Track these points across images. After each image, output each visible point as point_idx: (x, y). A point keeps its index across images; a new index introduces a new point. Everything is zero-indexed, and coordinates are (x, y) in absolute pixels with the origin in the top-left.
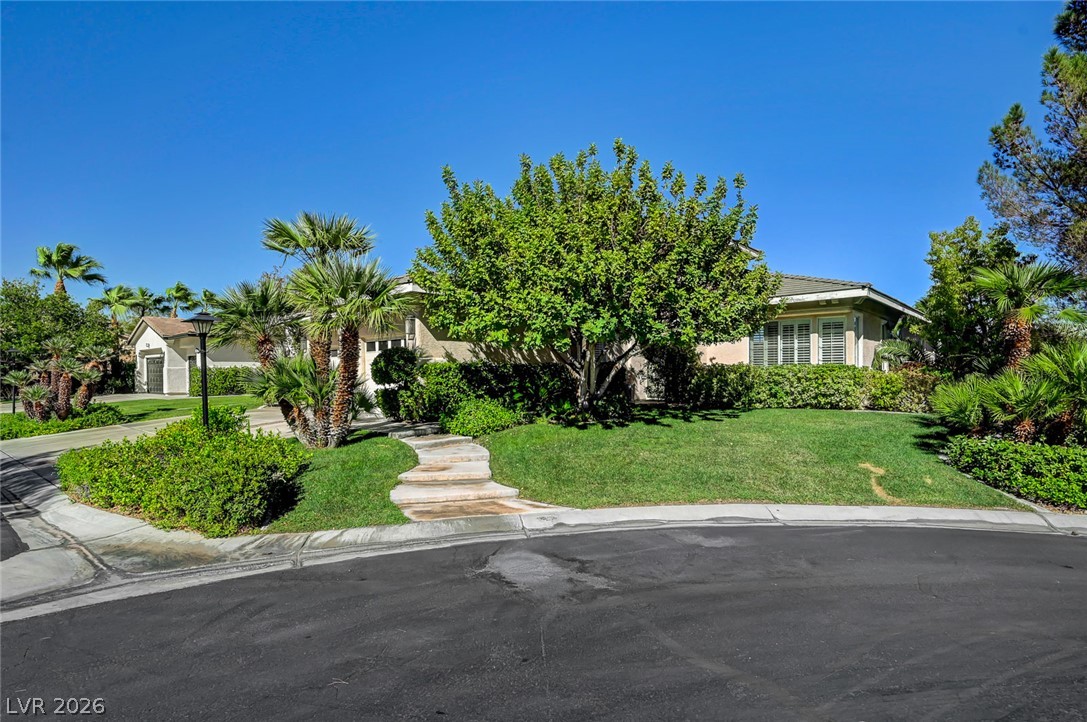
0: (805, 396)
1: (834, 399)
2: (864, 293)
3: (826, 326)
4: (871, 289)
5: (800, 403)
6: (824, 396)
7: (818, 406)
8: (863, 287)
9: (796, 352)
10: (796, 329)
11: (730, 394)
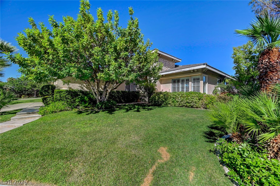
0: (182, 103)
1: (192, 104)
2: (204, 66)
3: (194, 80)
4: (206, 65)
5: (181, 105)
6: (189, 103)
7: (187, 106)
8: (204, 64)
9: (185, 88)
10: (185, 81)
11: (161, 101)
